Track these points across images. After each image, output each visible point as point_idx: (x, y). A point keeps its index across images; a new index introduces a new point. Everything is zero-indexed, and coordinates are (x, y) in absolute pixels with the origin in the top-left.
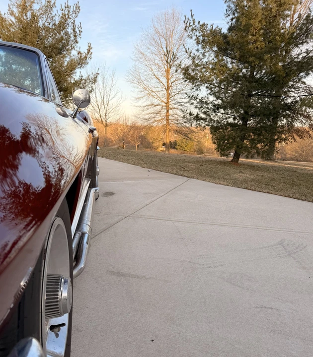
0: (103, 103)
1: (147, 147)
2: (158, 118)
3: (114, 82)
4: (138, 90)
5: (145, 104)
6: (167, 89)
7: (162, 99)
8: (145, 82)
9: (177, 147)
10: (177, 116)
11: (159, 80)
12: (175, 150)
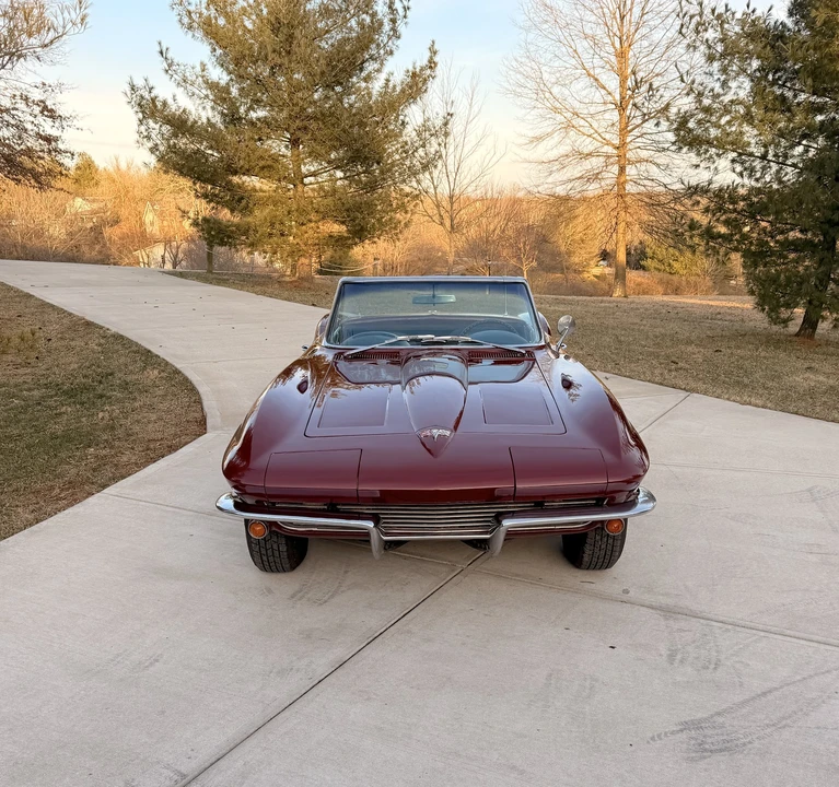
1: (550, 269)
2: (593, 189)
4: (535, 112)
5: (553, 154)
6: (621, 107)
7: (607, 136)
8: (555, 90)
9: (648, 263)
11: (596, 80)
12: (641, 272)
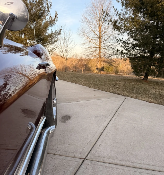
0: (64, 47)
1: (88, 71)
2: (95, 54)
3: (71, 35)
4: (83, 39)
5: (87, 47)
6: (100, 38)
7: (97, 44)
8: (87, 35)
9: (104, 70)
10: (105, 53)
11: (95, 33)
12: (103, 72)
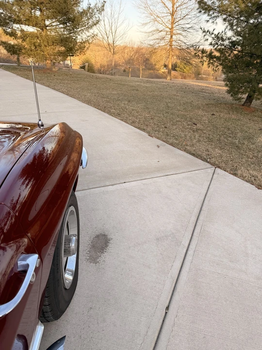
0: (111, 31)
1: (150, 69)
2: (162, 43)
3: (122, 9)
4: (144, 15)
5: (151, 30)
6: (172, 15)
7: (167, 25)
8: (151, 7)
9: (177, 69)
10: (180, 42)
11: (165, 4)
12: (175, 72)
